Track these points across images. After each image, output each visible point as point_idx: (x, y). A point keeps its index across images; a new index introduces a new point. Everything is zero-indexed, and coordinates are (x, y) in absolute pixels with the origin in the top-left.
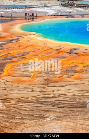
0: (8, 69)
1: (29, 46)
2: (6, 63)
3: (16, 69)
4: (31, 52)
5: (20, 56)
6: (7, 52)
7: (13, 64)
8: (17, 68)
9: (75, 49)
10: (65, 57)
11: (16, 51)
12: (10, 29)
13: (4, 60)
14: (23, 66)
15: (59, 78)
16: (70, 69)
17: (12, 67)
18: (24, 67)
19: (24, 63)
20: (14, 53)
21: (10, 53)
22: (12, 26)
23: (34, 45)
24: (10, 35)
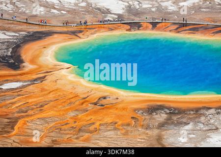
0: (20, 126)
1: (53, 91)
2: (19, 118)
3: (28, 126)
4: (52, 101)
5: (37, 108)
6: (24, 100)
7: (27, 119)
8: (30, 124)
9: (105, 98)
10: (87, 111)
11: (35, 100)
12: (39, 57)
13: (18, 112)
14: (37, 122)
15: (68, 139)
16: (83, 128)
17: (25, 124)
18: (37, 124)
19: (38, 119)
20: (32, 102)
21: (27, 103)
22: (45, 49)
23: (60, 89)
24: (36, 69)
